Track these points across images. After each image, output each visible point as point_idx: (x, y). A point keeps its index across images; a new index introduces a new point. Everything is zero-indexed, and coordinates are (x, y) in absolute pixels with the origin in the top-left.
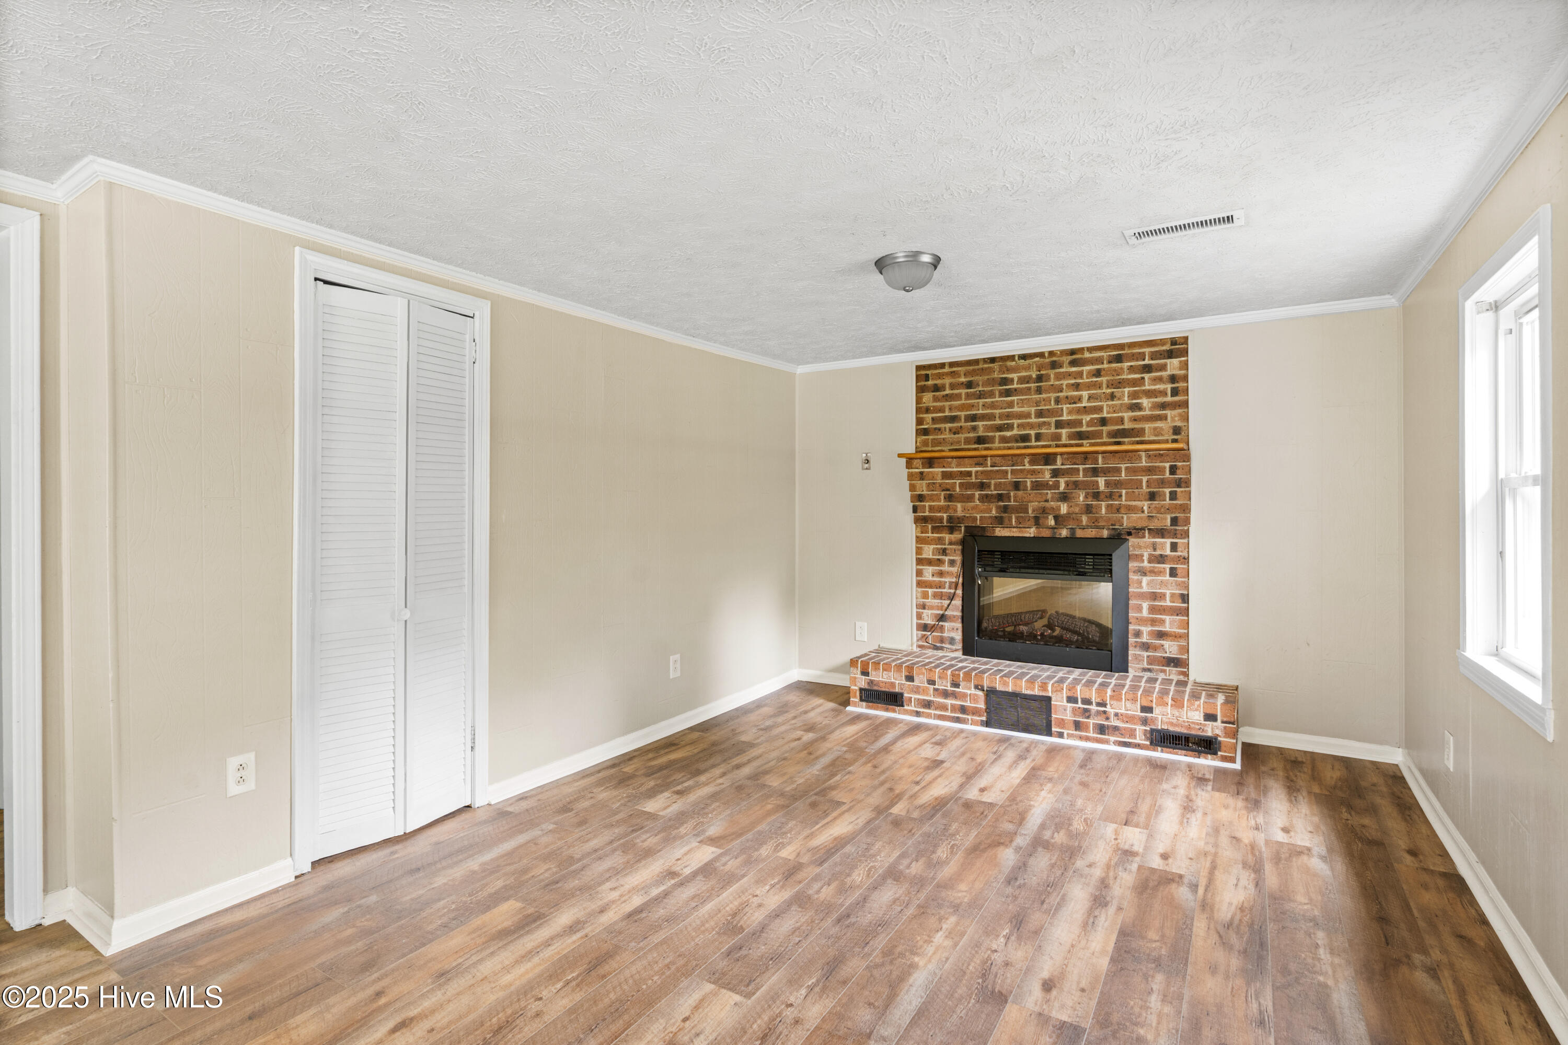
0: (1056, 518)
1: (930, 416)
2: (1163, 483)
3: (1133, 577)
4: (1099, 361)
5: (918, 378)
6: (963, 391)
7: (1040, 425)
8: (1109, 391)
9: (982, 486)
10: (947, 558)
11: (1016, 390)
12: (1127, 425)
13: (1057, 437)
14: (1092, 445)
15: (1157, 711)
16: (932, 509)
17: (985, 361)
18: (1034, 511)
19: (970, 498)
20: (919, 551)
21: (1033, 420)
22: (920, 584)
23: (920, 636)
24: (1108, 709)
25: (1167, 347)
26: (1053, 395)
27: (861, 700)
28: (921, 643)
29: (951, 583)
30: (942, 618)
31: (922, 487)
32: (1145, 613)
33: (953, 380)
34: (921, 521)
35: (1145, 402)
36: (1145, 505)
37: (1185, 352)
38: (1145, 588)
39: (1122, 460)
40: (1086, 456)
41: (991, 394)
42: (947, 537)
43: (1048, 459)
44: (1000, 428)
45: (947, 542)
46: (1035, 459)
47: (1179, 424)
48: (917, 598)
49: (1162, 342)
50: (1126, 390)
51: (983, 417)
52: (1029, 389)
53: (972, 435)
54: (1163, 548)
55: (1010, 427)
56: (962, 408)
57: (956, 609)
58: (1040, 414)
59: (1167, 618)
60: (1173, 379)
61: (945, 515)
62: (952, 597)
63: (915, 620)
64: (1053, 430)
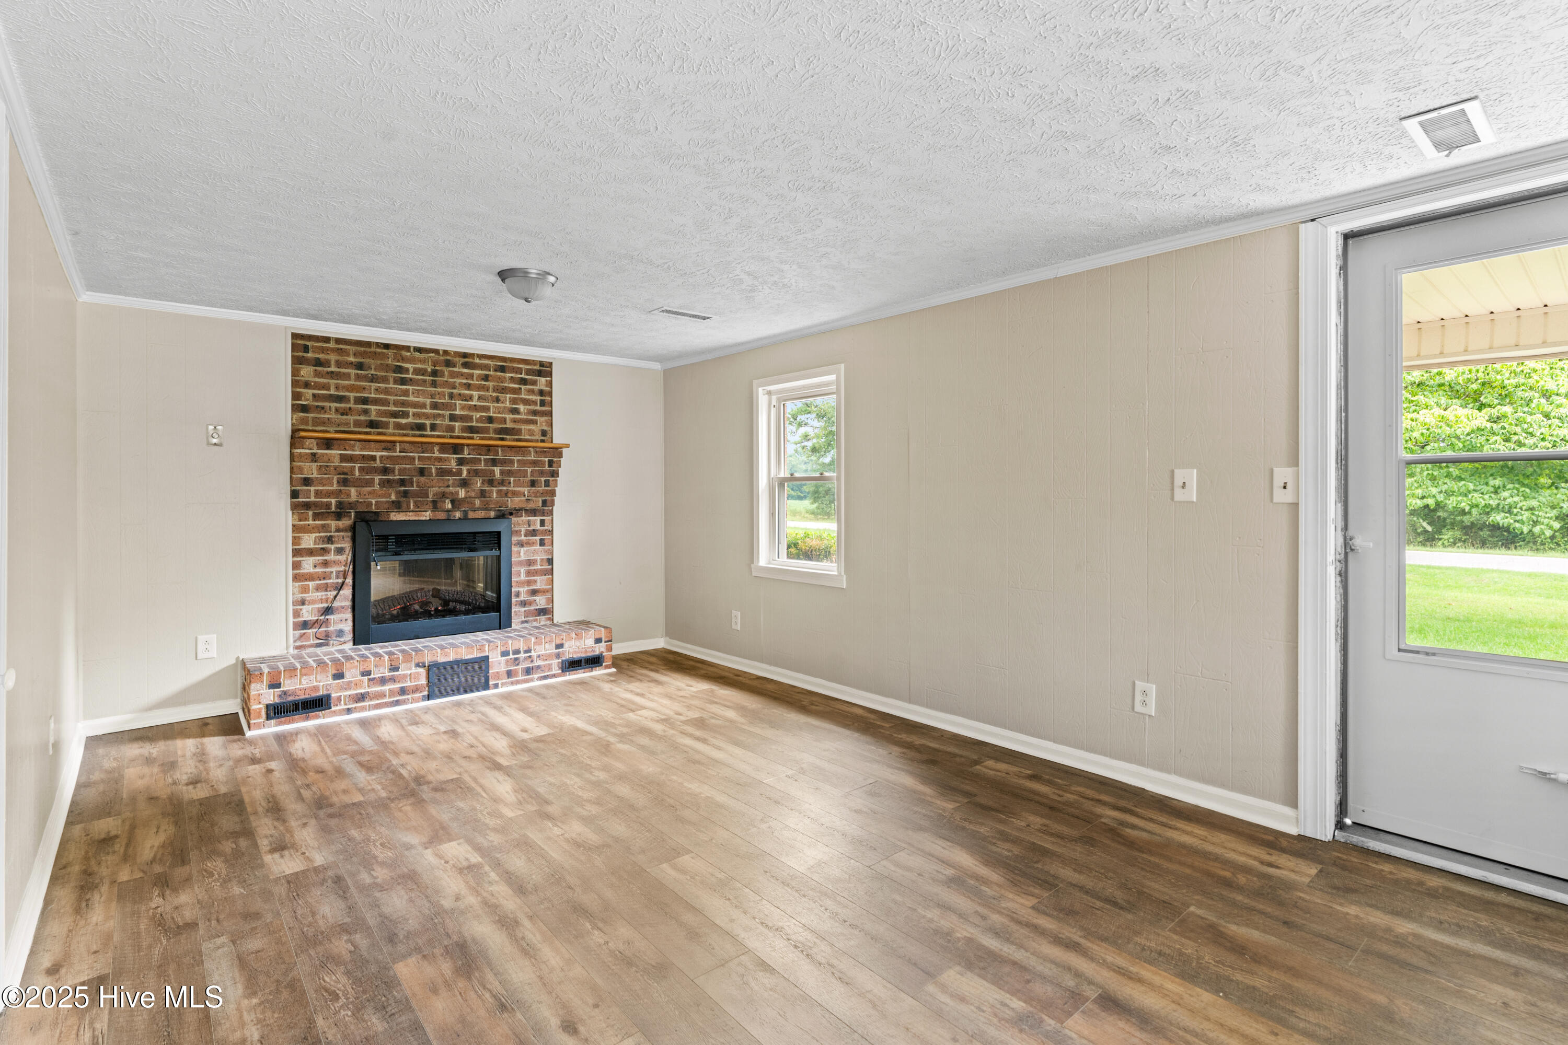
0: (453, 502)
1: (311, 392)
2: (542, 473)
3: (514, 549)
4: (487, 367)
5: (294, 347)
6: (353, 372)
7: (435, 416)
8: (494, 394)
9: (385, 471)
10: (333, 547)
11: (411, 379)
12: (509, 425)
13: (451, 429)
14: (482, 439)
15: (566, 645)
16: (317, 494)
17: (378, 345)
18: (434, 495)
19: (370, 483)
20: (296, 541)
21: (428, 411)
22: (296, 578)
23: (297, 636)
24: (533, 654)
25: (537, 367)
26: (447, 391)
27: (269, 718)
28: (299, 643)
29: (338, 572)
30: (328, 611)
31: (311, 470)
32: (523, 577)
33: (340, 358)
34: (299, 506)
35: (522, 408)
36: (526, 490)
37: (550, 374)
38: (523, 557)
39: (517, 454)
40: (489, 449)
41: (385, 380)
42: (333, 524)
43: (456, 449)
44: (395, 415)
45: (333, 529)
46: (444, 448)
47: (545, 428)
48: (293, 594)
49: (533, 362)
50: (508, 396)
51: (376, 402)
52: (425, 381)
53: (362, 418)
54: (535, 525)
55: (405, 415)
56: (351, 388)
57: (345, 599)
58: (435, 406)
59: (537, 578)
60: (541, 393)
61: (333, 501)
62: (340, 587)
63: (291, 620)
64: (447, 422)
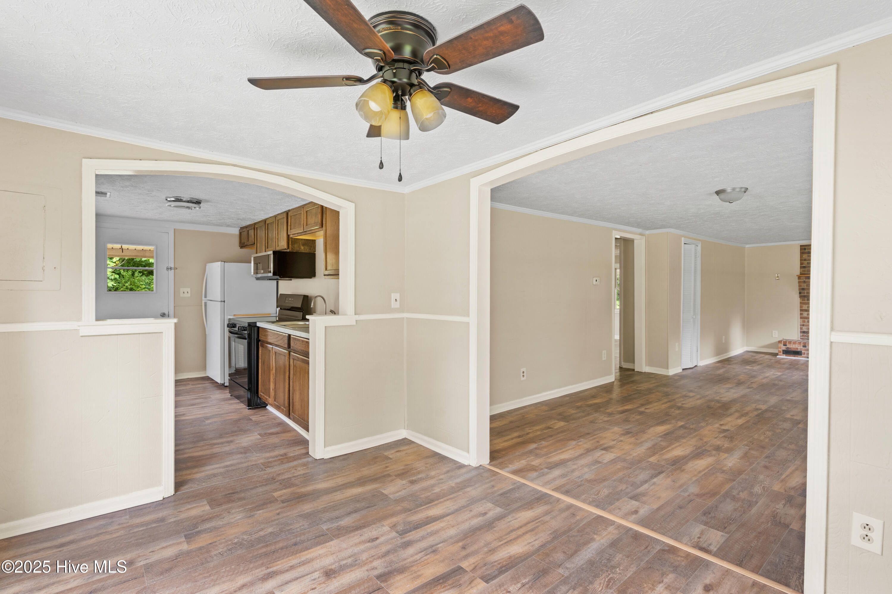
5: (801, 249)
20: (801, 307)
22: (801, 318)
23: (801, 335)
27: (783, 353)
28: (802, 337)
34: (802, 296)
48: (800, 322)
63: (799, 330)
